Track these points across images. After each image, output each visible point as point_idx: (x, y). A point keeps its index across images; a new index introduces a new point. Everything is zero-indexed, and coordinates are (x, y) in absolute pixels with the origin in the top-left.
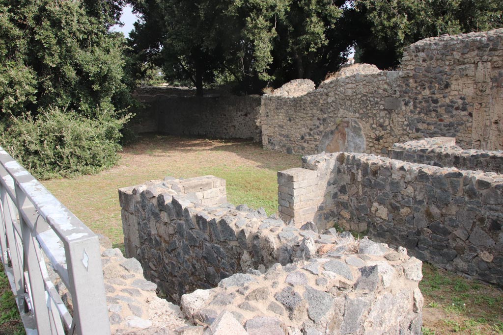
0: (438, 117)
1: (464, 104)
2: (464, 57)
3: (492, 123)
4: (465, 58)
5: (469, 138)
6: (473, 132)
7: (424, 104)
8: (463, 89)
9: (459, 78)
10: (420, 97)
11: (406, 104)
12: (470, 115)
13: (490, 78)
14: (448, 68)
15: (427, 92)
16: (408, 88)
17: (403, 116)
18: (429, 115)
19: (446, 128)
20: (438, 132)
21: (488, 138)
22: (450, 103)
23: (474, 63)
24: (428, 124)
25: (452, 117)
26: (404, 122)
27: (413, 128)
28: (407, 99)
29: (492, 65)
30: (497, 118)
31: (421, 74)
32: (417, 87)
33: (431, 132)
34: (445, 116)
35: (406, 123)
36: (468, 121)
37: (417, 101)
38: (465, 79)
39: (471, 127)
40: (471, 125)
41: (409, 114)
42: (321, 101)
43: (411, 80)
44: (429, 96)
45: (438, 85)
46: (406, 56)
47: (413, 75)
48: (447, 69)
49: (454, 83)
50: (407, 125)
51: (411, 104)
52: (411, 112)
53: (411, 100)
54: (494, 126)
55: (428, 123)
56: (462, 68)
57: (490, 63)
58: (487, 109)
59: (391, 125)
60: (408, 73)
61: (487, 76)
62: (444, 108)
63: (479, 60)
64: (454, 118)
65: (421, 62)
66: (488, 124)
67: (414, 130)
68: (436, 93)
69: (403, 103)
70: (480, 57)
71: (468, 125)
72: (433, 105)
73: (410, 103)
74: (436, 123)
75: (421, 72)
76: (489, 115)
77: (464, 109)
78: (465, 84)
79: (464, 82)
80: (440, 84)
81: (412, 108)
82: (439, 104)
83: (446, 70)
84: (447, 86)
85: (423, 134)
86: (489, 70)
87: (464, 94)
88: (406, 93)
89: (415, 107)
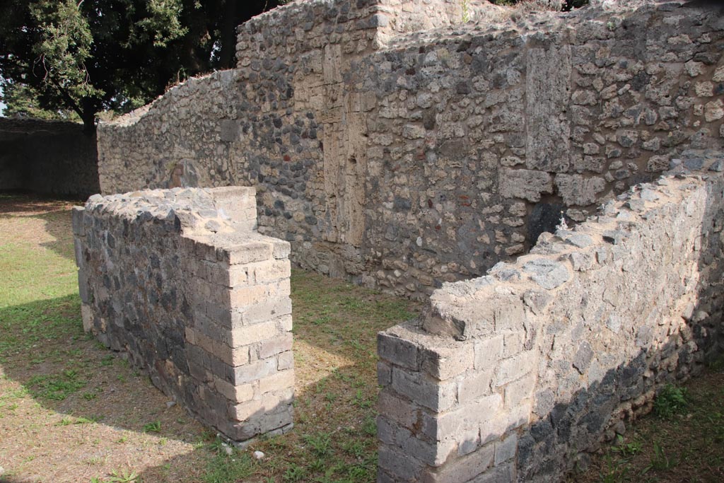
0: (283, 153)
1: (313, 126)
2: (308, 37)
3: (348, 161)
4: (309, 39)
5: (321, 192)
6: (326, 178)
7: (265, 129)
8: (309, 97)
9: (303, 78)
10: (260, 116)
11: (245, 131)
12: (321, 145)
13: (342, 74)
14: (288, 58)
15: (267, 106)
16: (246, 101)
17: (242, 151)
18: (272, 149)
19: (294, 173)
20: (285, 180)
21: (344, 189)
22: (295, 125)
23: (320, 48)
24: (273, 167)
25: (300, 151)
26: (243, 163)
27: (256, 174)
28: (245, 120)
29: (342, 48)
30: (353, 151)
31: (259, 74)
32: (255, 97)
33: (276, 180)
34: (290, 151)
35: (246, 165)
36: (318, 158)
37: (257, 124)
38: (310, 78)
39: (322, 169)
40: (322, 166)
41: (249, 148)
42: (156, 132)
43: (248, 86)
44: (270, 113)
45: (279, 91)
46: (241, 41)
47: (251, 75)
48: (288, 61)
49: (297, 86)
50: (249, 170)
51: (250, 129)
52: (252, 144)
53: (250, 123)
54: (350, 166)
55: (272, 165)
56: (305, 58)
57: (339, 46)
58: (339, 135)
59: (230, 170)
60: (243, 72)
61: (338, 72)
62: (288, 134)
63: (326, 41)
64: (302, 154)
65: (258, 51)
66: (343, 163)
67: (257, 179)
68: (277, 107)
69: (241, 128)
70: (327, 35)
71: (319, 165)
72: (276, 130)
73: (249, 127)
74: (280, 164)
75: (258, 69)
76: (343, 146)
77: (314, 137)
78: (311, 88)
79: (311, 83)
80: (281, 91)
81: (251, 137)
82: (283, 128)
83: (287, 63)
84: (290, 93)
85: (267, 185)
86: (339, 59)
87: (311, 106)
88: (243, 109)
89: (255, 135)
